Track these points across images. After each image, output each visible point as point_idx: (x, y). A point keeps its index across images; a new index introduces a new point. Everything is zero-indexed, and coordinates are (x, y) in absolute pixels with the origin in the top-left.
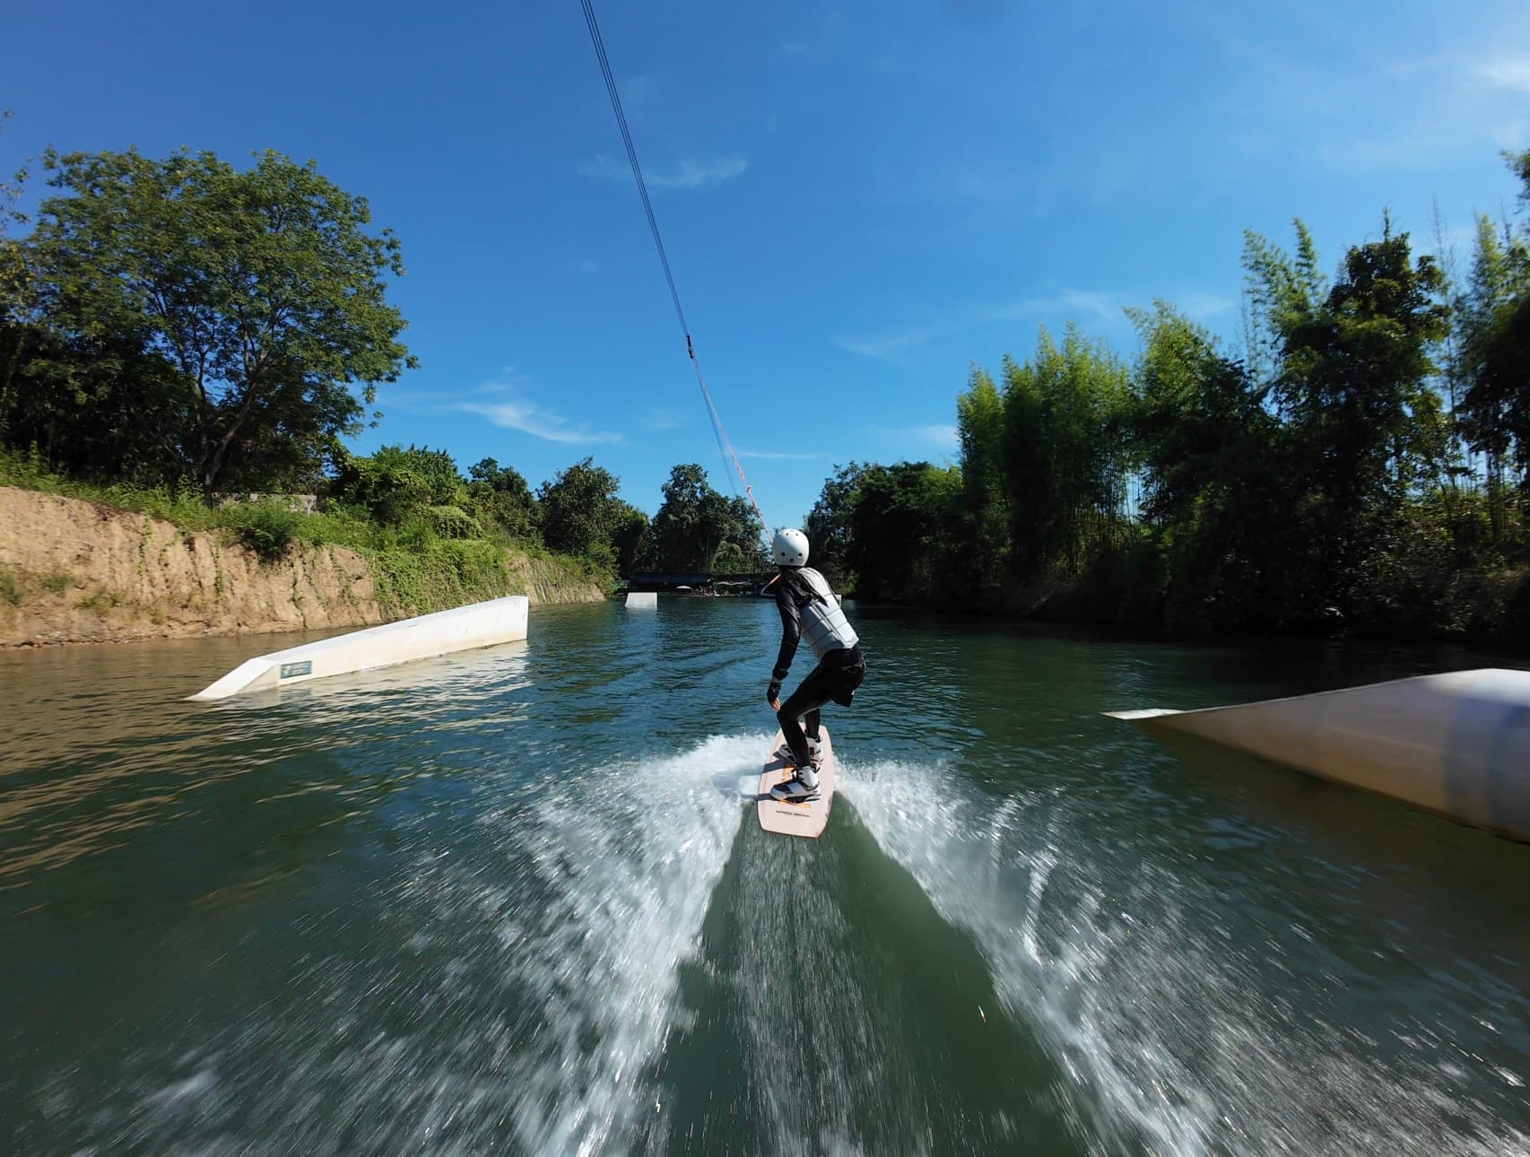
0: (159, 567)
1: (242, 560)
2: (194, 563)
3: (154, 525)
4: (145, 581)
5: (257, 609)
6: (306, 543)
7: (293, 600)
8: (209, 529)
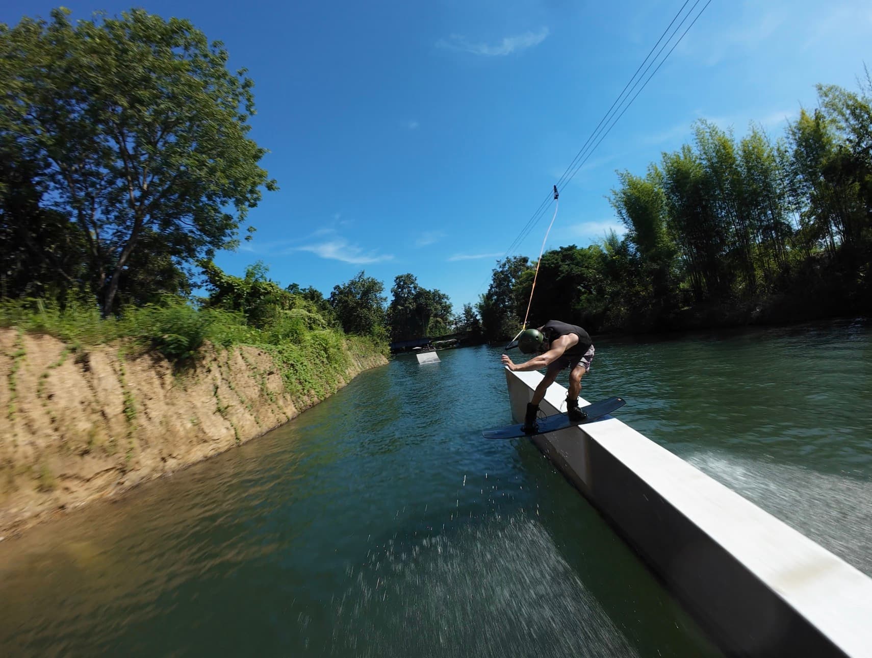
0: (39, 402)
1: (153, 373)
2: (91, 387)
3: (30, 343)
4: (19, 429)
5: (182, 433)
6: (217, 345)
7: (219, 410)
8: (108, 341)
